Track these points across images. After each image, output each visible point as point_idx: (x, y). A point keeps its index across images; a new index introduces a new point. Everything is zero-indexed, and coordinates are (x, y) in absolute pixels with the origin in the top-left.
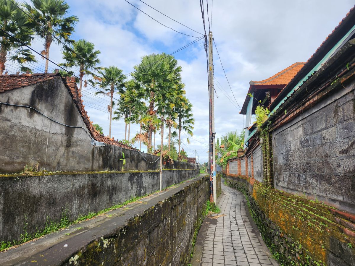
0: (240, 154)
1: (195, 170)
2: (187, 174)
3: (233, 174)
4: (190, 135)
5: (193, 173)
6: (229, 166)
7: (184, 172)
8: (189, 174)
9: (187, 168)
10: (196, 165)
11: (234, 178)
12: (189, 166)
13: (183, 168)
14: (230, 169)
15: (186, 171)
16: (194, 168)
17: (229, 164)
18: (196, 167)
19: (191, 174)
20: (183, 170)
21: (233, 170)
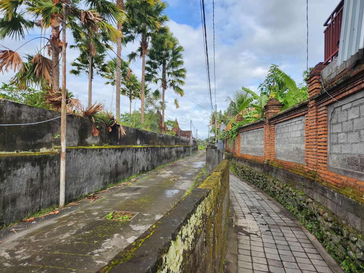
0: (273, 111)
1: (189, 147)
2: (174, 153)
3: (251, 155)
4: (179, 95)
5: (185, 151)
6: (241, 140)
7: (167, 150)
8: (177, 152)
9: (176, 144)
10: (191, 140)
11: (253, 163)
12: (177, 141)
13: (166, 144)
14: (242, 146)
15: (171, 148)
16: (187, 144)
17: (241, 135)
18: (191, 143)
19: (181, 152)
20: (165, 148)
21: (249, 147)
